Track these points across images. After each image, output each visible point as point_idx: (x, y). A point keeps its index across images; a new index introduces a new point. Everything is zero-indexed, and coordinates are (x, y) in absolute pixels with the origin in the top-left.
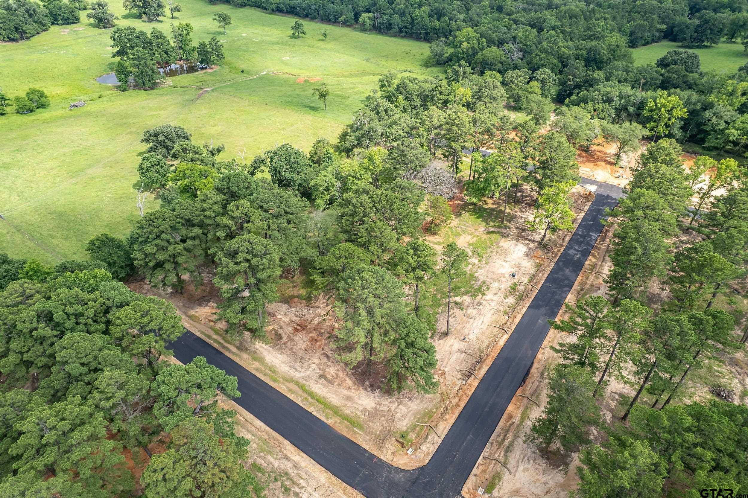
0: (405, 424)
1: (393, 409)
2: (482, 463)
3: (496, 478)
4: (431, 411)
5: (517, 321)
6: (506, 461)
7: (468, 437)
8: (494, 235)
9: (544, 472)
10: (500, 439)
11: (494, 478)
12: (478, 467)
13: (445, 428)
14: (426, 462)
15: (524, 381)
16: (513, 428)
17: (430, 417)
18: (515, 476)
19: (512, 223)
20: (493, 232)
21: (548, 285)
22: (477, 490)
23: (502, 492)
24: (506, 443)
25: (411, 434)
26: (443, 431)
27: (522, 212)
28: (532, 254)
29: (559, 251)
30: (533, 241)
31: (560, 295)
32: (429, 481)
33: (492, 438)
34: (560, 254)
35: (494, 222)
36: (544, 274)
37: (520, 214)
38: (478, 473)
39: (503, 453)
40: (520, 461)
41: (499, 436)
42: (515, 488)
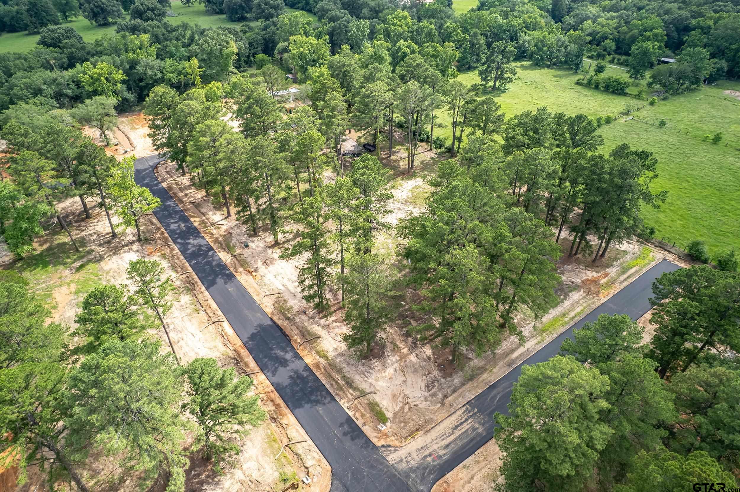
0: (271, 472)
1: (242, 477)
2: (353, 413)
3: (373, 407)
4: (269, 436)
5: (214, 306)
6: (360, 392)
7: (321, 412)
8: (87, 267)
9: (384, 366)
10: (336, 386)
11: (372, 410)
12: (357, 419)
13: (297, 431)
14: (329, 468)
15: (285, 335)
16: (329, 370)
17: (275, 441)
18: (379, 391)
19: (88, 245)
20: (82, 266)
21: (194, 262)
22: (380, 430)
23: (390, 409)
24: (342, 382)
25: (286, 470)
26: (300, 434)
27: (83, 230)
28: (147, 253)
29: (162, 233)
30: (131, 243)
31: (213, 260)
32: (353, 474)
33: (331, 392)
34: (167, 235)
35: (68, 257)
36: (178, 258)
37: (83, 234)
38: (363, 421)
39: (351, 391)
40: (366, 379)
41: (332, 385)
42: (390, 397)
